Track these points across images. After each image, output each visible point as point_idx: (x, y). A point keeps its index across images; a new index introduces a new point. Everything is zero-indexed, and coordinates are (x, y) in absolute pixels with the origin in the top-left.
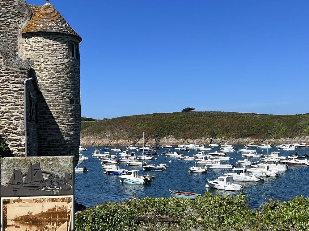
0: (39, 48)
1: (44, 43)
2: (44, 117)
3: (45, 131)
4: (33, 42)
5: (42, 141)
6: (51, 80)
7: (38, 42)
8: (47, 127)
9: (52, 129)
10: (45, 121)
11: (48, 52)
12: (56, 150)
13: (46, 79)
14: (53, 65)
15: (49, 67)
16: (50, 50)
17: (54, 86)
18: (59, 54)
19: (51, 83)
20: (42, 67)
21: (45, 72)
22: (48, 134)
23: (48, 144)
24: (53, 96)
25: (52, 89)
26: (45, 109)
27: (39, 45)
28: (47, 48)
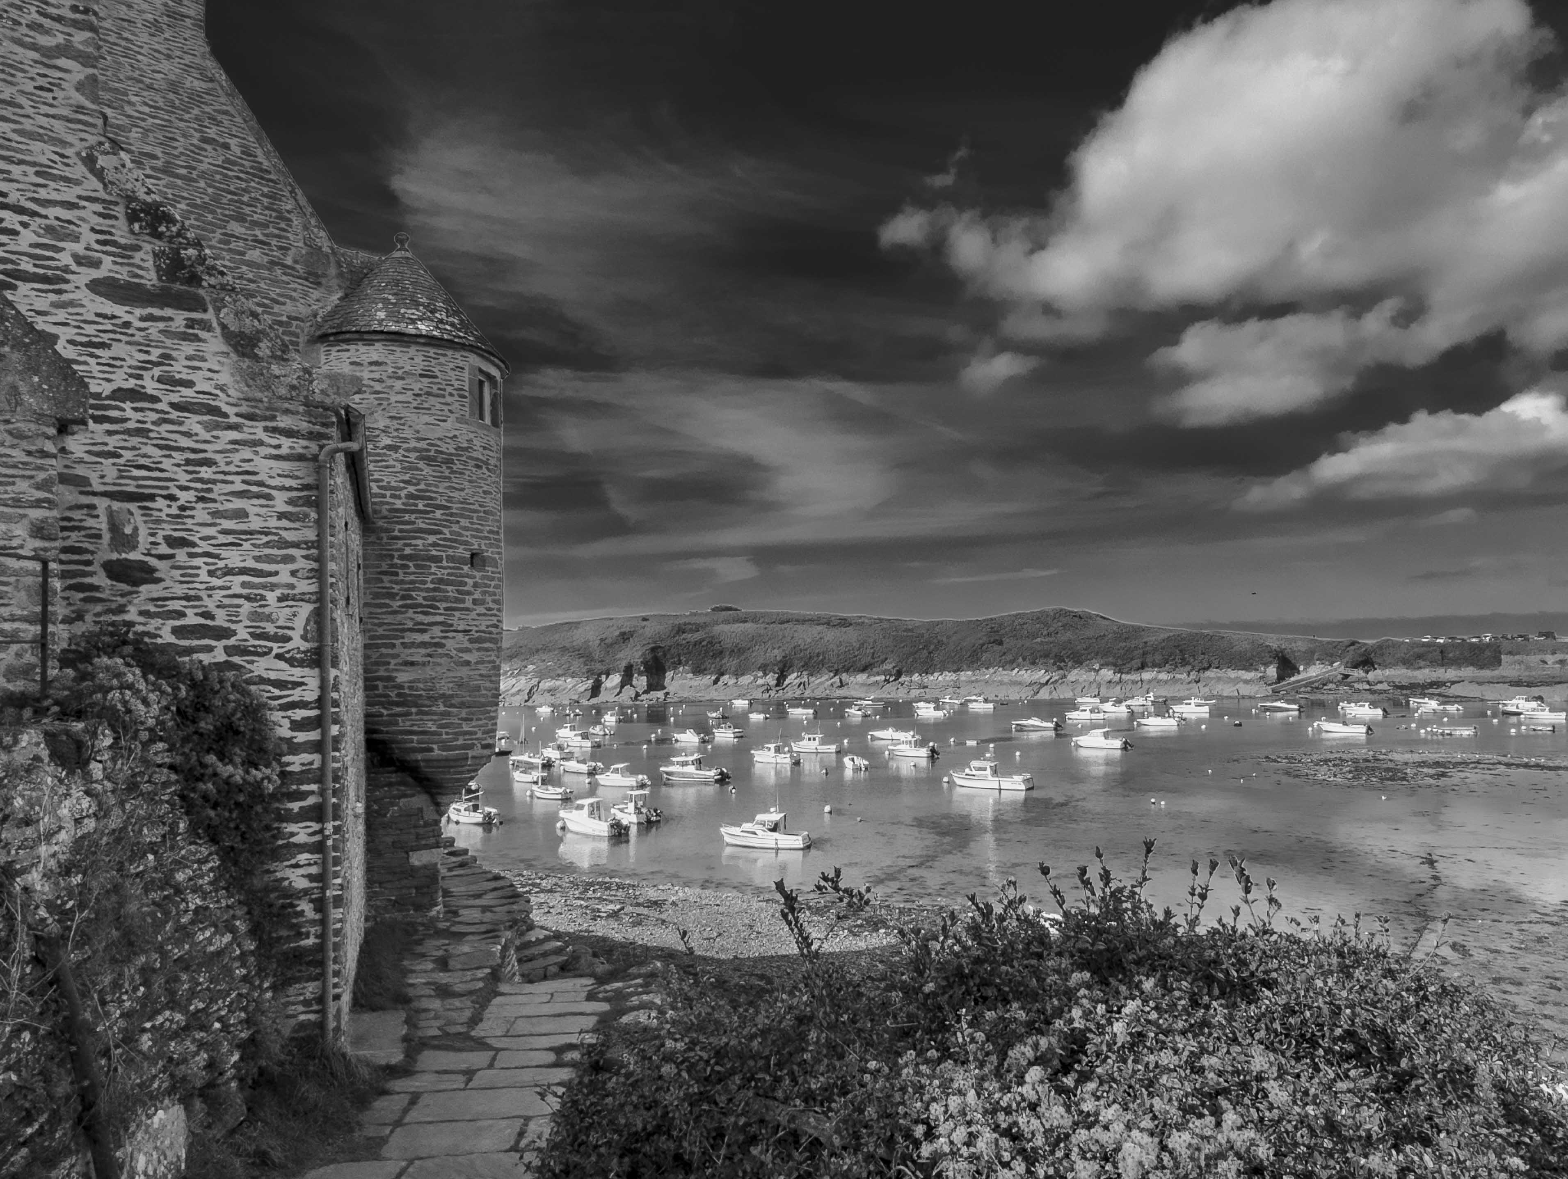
0: (372, 383)
1: (391, 370)
2: (387, 606)
3: (390, 651)
4: (352, 363)
5: (380, 684)
6: (411, 489)
7: (371, 364)
8: (396, 637)
9: (413, 645)
10: (389, 619)
11: (400, 398)
12: (426, 713)
13: (393, 484)
14: (419, 439)
15: (405, 446)
16: (410, 393)
17: (421, 507)
18: (438, 406)
19: (410, 496)
20: (382, 444)
21: (391, 463)
22: (399, 660)
23: (399, 695)
24: (415, 538)
25: (414, 516)
26: (391, 582)
27: (372, 376)
28: (399, 385)
